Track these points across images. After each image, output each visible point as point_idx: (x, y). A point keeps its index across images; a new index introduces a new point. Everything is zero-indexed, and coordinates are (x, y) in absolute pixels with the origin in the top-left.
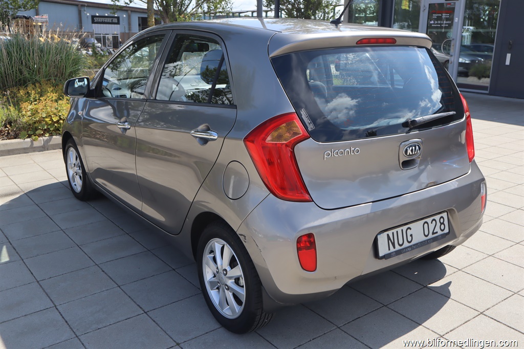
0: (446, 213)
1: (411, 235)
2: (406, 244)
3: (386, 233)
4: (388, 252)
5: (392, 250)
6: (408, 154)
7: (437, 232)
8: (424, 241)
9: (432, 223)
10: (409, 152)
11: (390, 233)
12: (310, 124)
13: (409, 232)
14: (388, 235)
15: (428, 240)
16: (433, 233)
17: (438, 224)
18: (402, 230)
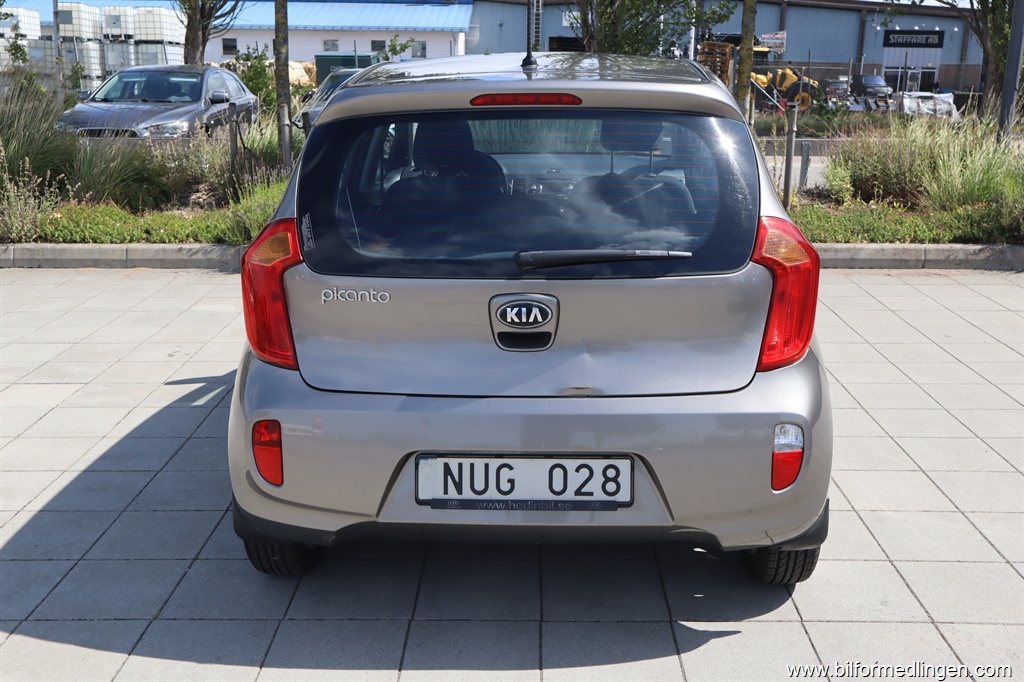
0: (627, 463)
1: (511, 481)
2: (492, 494)
3: (441, 461)
4: (440, 495)
5: (453, 493)
6: (509, 320)
7: (591, 494)
8: (546, 502)
9: (577, 470)
10: (511, 314)
11: (453, 463)
12: (308, 239)
13: (505, 474)
14: (446, 466)
15: (557, 502)
16: (578, 492)
17: (598, 478)
18: (487, 466)
